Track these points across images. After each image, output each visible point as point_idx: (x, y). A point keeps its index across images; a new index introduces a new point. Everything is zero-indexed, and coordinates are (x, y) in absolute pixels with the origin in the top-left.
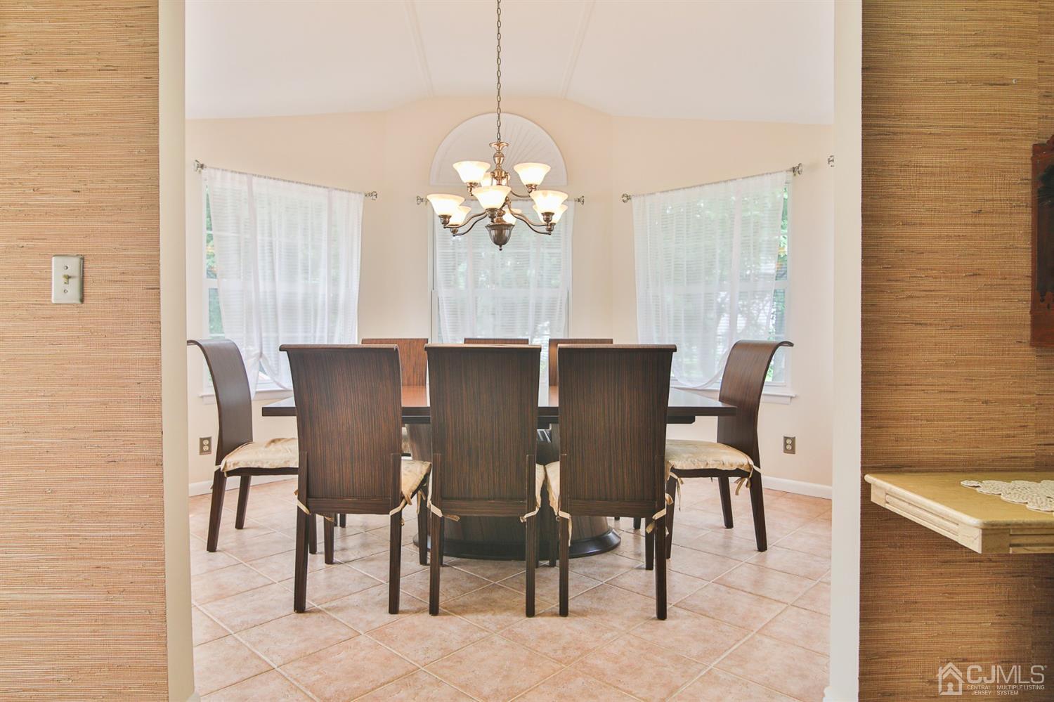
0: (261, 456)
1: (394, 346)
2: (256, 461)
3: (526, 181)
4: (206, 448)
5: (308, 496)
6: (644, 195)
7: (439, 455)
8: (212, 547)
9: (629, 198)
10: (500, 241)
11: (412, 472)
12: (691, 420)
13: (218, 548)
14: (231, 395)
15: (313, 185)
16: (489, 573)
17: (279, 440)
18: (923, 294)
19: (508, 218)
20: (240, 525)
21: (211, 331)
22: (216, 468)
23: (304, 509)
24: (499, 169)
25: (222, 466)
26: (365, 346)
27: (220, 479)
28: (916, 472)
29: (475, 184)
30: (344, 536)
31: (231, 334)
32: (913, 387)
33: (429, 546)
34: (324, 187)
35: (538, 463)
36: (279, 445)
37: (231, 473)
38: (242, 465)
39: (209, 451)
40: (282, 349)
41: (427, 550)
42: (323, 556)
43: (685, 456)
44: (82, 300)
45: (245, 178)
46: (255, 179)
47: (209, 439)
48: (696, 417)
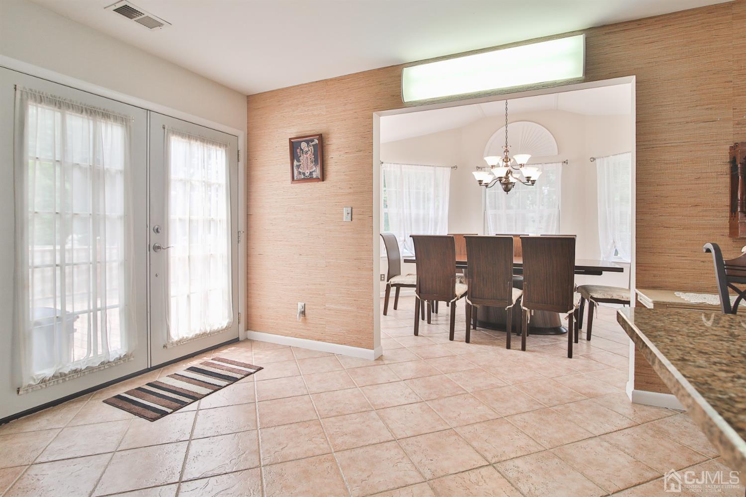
0: (403, 279)
1: (452, 236)
2: (402, 281)
3: (519, 162)
4: (383, 279)
5: (420, 292)
6: (603, 157)
7: (471, 280)
8: (385, 313)
9: (594, 159)
10: (507, 190)
11: (461, 288)
12: (601, 274)
13: (387, 314)
14: (393, 256)
15: (428, 166)
16: (496, 335)
17: (411, 274)
18: (668, 214)
19: (511, 180)
20: (395, 308)
21: (385, 230)
22: (387, 283)
23: (418, 297)
24: (506, 158)
25: (389, 282)
26: (449, 236)
27: (388, 287)
28: (666, 290)
29: (494, 166)
30: (437, 317)
31: (393, 231)
32: (663, 254)
33: (472, 323)
34: (433, 166)
35: (514, 287)
36: (411, 276)
37: (393, 285)
38: (396, 283)
39: (384, 280)
40: (410, 236)
41: (470, 324)
42: (427, 322)
43: (600, 292)
44: (352, 220)
45: (399, 166)
46: (403, 166)
47: (384, 275)
48: (603, 272)
